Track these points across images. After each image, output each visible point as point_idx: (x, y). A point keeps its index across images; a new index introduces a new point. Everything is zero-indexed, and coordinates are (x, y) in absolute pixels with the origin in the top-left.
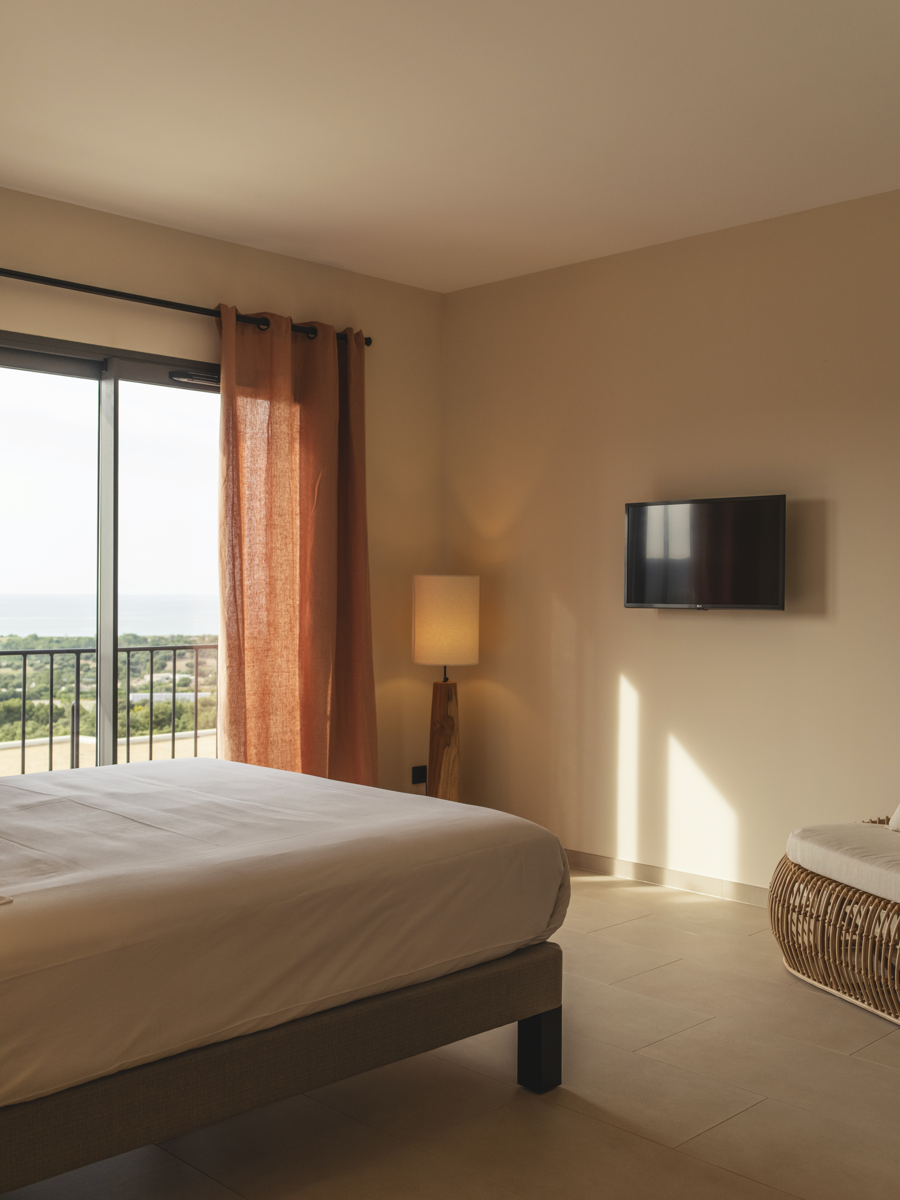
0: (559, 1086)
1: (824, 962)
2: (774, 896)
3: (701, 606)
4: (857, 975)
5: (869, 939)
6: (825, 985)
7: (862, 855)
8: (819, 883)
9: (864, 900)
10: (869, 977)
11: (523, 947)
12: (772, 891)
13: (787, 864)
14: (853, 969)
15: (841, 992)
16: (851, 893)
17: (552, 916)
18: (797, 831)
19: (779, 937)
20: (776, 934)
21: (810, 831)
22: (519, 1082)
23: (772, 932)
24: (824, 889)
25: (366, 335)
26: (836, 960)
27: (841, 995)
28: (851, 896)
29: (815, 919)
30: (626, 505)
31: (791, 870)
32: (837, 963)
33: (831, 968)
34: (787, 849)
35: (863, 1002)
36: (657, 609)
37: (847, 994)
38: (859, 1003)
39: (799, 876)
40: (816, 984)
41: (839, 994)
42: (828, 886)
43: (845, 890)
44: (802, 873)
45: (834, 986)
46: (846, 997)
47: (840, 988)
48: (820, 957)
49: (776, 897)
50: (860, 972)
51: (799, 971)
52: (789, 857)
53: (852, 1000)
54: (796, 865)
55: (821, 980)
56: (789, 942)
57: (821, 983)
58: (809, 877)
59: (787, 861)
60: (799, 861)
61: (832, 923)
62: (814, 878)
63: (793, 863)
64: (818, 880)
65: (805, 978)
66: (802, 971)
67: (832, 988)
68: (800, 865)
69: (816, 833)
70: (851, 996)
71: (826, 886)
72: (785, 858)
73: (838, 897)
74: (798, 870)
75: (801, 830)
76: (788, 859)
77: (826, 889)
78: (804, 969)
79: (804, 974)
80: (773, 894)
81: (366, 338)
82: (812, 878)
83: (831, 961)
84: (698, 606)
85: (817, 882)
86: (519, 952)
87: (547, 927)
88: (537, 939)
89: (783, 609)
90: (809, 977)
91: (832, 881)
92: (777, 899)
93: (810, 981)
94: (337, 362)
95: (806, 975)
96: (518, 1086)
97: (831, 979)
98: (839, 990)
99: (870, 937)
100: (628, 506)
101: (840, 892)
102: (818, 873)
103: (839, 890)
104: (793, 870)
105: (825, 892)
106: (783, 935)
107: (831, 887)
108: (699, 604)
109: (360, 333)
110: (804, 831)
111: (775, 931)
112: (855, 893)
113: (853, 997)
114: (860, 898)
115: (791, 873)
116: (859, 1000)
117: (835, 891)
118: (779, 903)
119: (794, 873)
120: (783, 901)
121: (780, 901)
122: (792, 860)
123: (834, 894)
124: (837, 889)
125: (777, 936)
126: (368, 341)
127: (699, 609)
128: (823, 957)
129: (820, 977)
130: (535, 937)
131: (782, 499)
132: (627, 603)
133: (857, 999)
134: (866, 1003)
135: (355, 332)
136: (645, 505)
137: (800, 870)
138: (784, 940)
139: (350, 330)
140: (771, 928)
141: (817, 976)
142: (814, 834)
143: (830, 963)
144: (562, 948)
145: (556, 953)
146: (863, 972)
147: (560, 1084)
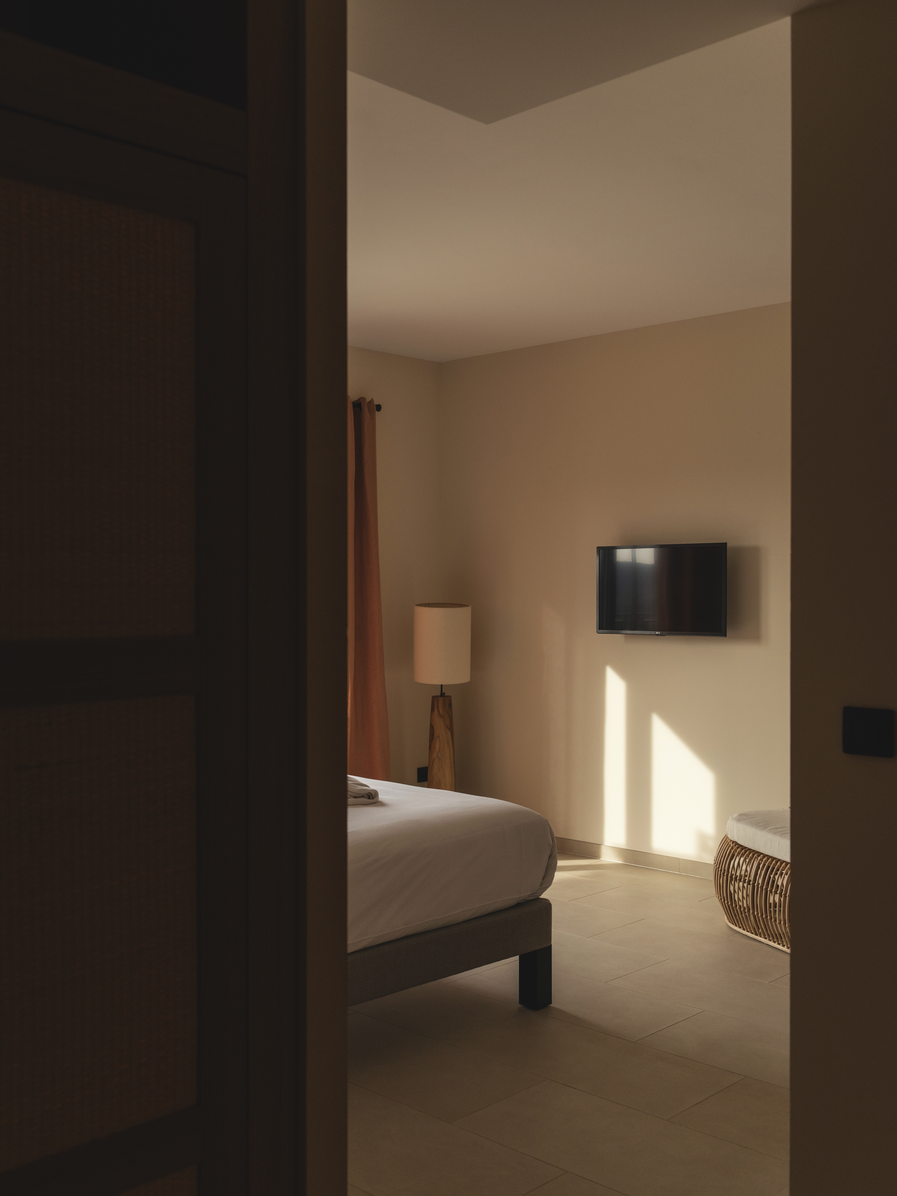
0: (550, 1005)
1: (754, 917)
2: (717, 867)
3: (659, 633)
4: (778, 925)
5: (786, 897)
6: (755, 935)
7: (783, 833)
8: (751, 855)
9: (783, 867)
10: (787, 926)
11: (523, 901)
12: (715, 863)
13: (727, 841)
14: (775, 920)
15: (768, 939)
16: (774, 862)
17: (543, 878)
18: (735, 816)
19: (721, 899)
20: (719, 897)
21: (745, 815)
22: (520, 1003)
23: (716, 895)
24: (754, 860)
25: (376, 403)
26: (763, 914)
27: (767, 942)
28: (774, 864)
29: (747, 883)
30: (598, 548)
31: (730, 846)
32: (764, 917)
33: (759, 921)
34: (727, 830)
35: (784, 946)
36: (624, 635)
37: (772, 941)
38: (780, 947)
39: (736, 850)
40: (749, 934)
41: (766, 941)
42: (757, 857)
43: (770, 860)
44: (738, 848)
45: (762, 936)
46: (771, 943)
47: (766, 937)
48: (751, 913)
49: (719, 868)
50: (780, 923)
51: (736, 926)
52: (729, 836)
53: (776, 945)
54: (733, 842)
55: (753, 932)
56: (728, 903)
57: (753, 933)
58: (743, 851)
59: (727, 839)
60: (735, 839)
61: (759, 886)
62: (747, 851)
63: (732, 841)
64: (750, 854)
65: (741, 930)
66: (739, 925)
67: (761, 936)
68: (736, 842)
69: (749, 817)
70: (775, 942)
71: (756, 858)
72: (726, 838)
73: (764, 865)
74: (735, 846)
75: (738, 814)
76: (728, 837)
77: (756, 859)
78: (740, 924)
79: (740, 927)
80: (717, 866)
81: (376, 405)
82: (746, 852)
83: (759, 915)
84: (657, 633)
85: (749, 855)
86: (519, 905)
87: (540, 886)
88: (533, 895)
89: (725, 636)
90: (744, 929)
91: (759, 854)
92: (719, 869)
93: (745, 932)
94: (353, 426)
95: (742, 928)
96: (520, 1005)
97: (760, 930)
98: (766, 938)
99: (787, 895)
100: (599, 549)
101: (766, 862)
102: (750, 848)
103: (765, 860)
104: (731, 846)
105: (755, 862)
106: (724, 897)
107: (759, 858)
108: (658, 631)
109: (372, 401)
110: (741, 815)
111: (718, 895)
112: (777, 863)
113: (776, 943)
114: (781, 866)
115: (730, 848)
116: (781, 945)
117: (762, 861)
118: (721, 872)
119: (732, 848)
120: (723, 871)
121: (721, 870)
122: (731, 838)
123: (761, 863)
124: (764, 860)
125: (720, 898)
126: (379, 408)
127: (658, 635)
128: (753, 913)
129: (752, 929)
130: (531, 894)
131: (725, 544)
132: (599, 629)
133: (779, 944)
134: (786, 947)
135: (368, 400)
136: (614, 548)
137: (737, 846)
138: (724, 901)
139: (363, 399)
140: (715, 893)
141: (750, 928)
142: (748, 817)
143: (758, 917)
144: (551, 902)
145: (547, 906)
146: (782, 922)
147: (551, 1003)
